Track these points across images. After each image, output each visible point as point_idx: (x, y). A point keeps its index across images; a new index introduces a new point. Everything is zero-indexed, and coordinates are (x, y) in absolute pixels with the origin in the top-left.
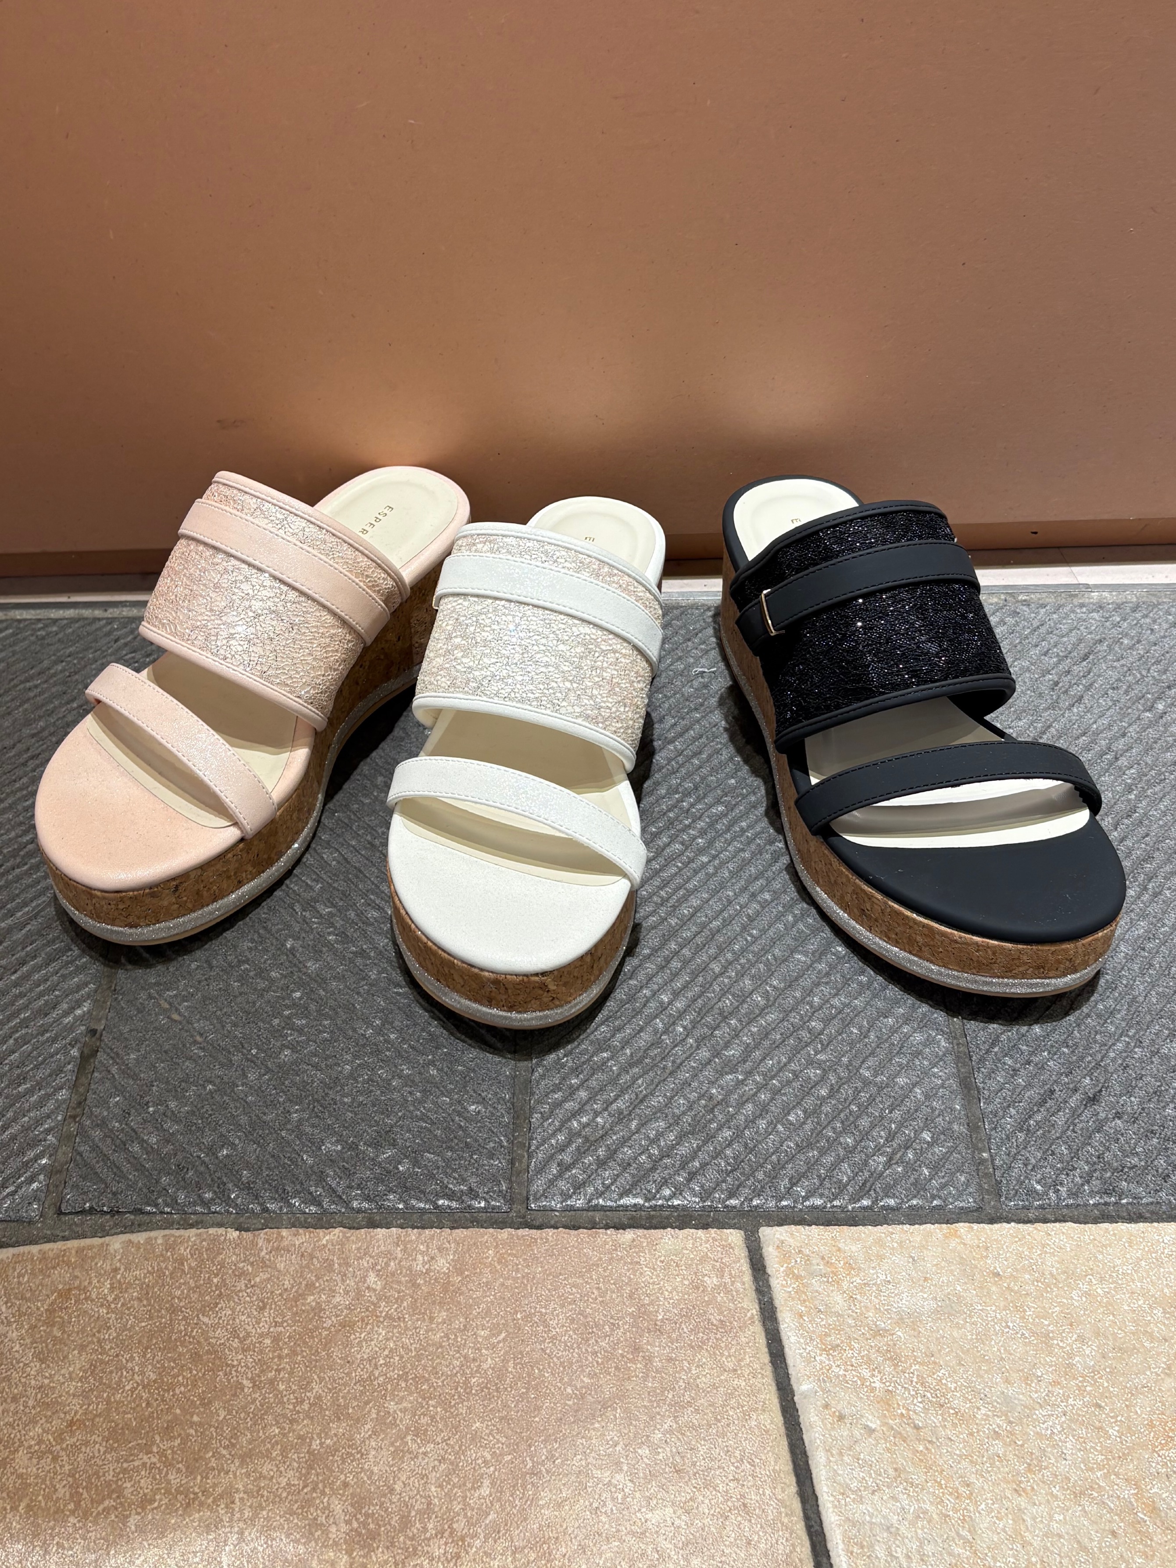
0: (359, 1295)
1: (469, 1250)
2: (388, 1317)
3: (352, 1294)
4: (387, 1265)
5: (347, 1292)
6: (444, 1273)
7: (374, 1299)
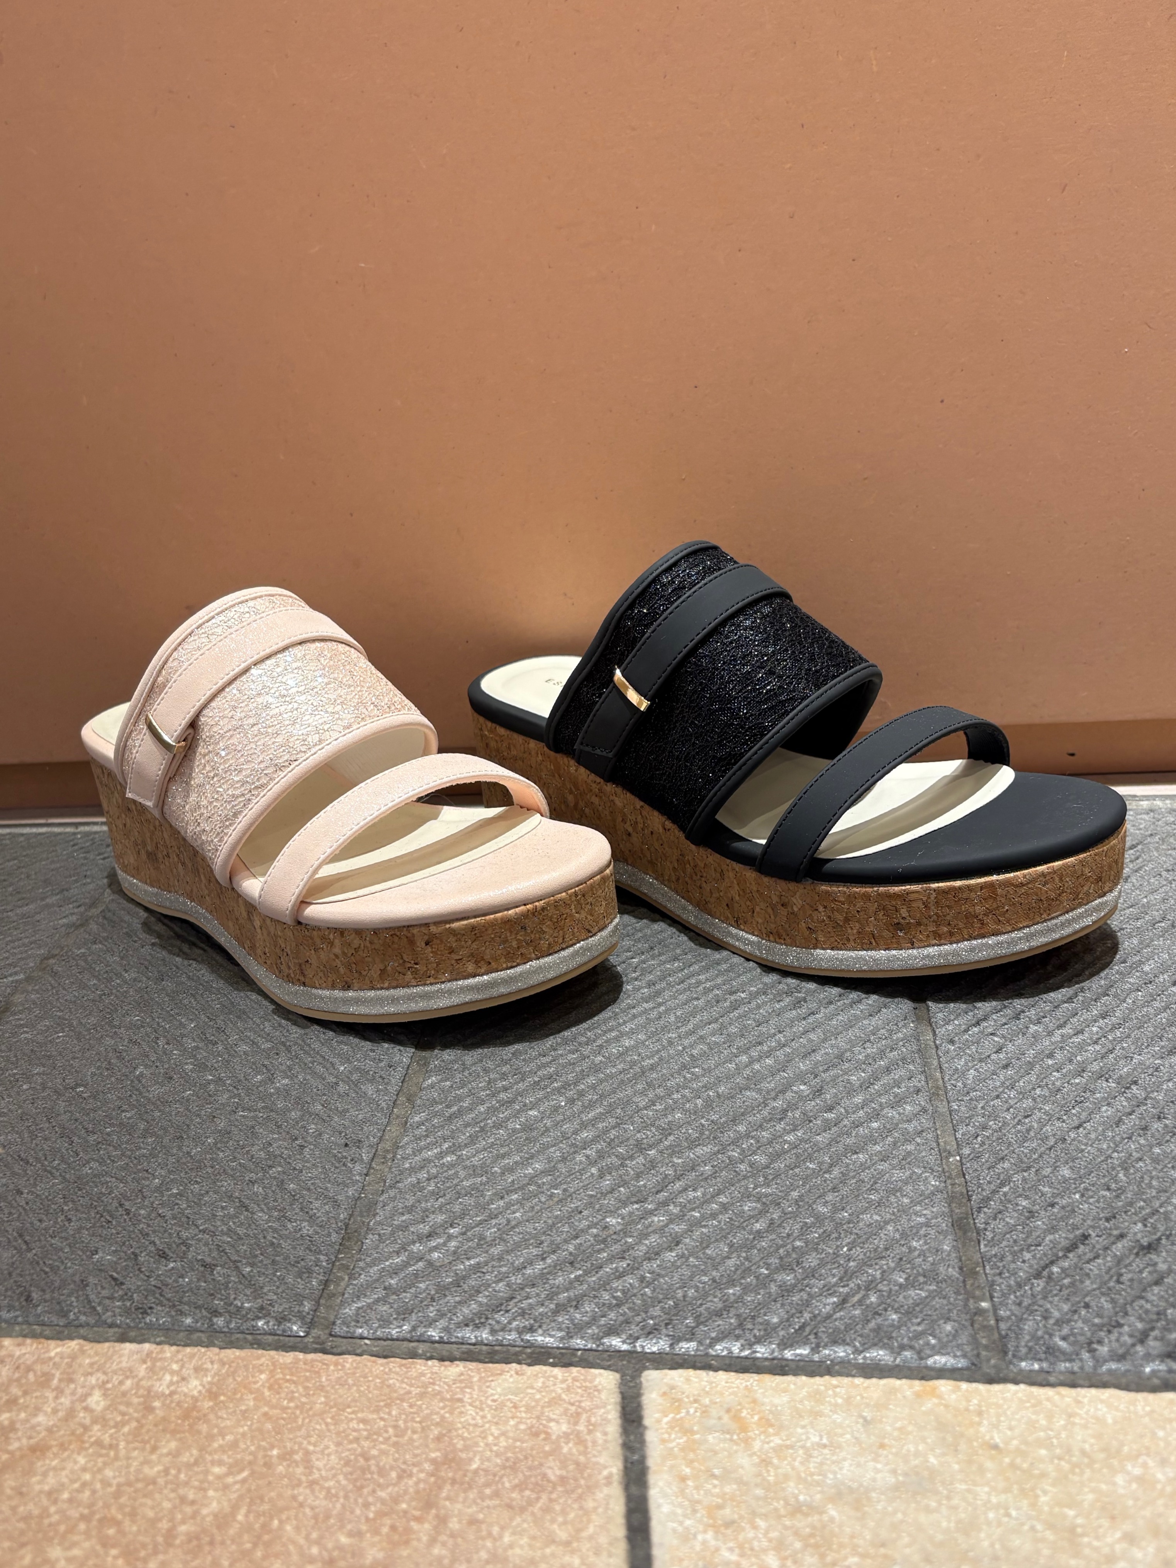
0: (71, 1414)
1: (234, 1373)
2: (99, 1443)
3: (61, 1414)
4: (121, 1383)
5: (55, 1411)
6: (193, 1397)
7: (87, 1421)
